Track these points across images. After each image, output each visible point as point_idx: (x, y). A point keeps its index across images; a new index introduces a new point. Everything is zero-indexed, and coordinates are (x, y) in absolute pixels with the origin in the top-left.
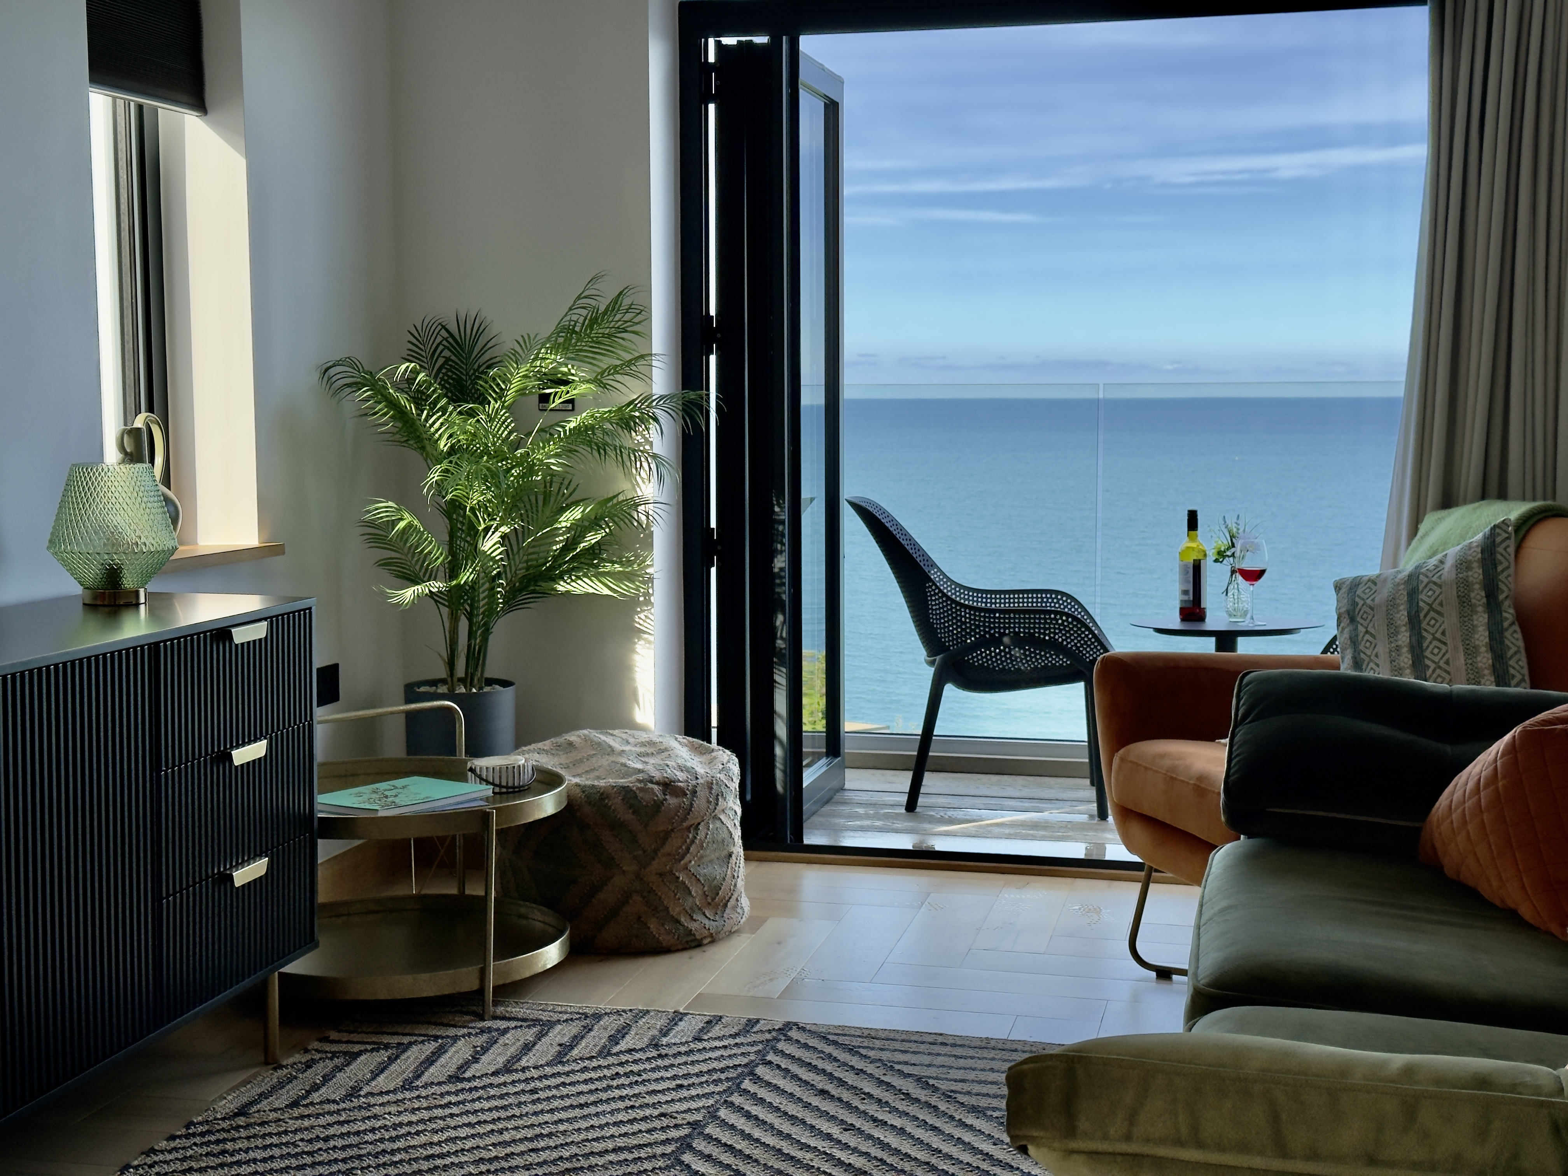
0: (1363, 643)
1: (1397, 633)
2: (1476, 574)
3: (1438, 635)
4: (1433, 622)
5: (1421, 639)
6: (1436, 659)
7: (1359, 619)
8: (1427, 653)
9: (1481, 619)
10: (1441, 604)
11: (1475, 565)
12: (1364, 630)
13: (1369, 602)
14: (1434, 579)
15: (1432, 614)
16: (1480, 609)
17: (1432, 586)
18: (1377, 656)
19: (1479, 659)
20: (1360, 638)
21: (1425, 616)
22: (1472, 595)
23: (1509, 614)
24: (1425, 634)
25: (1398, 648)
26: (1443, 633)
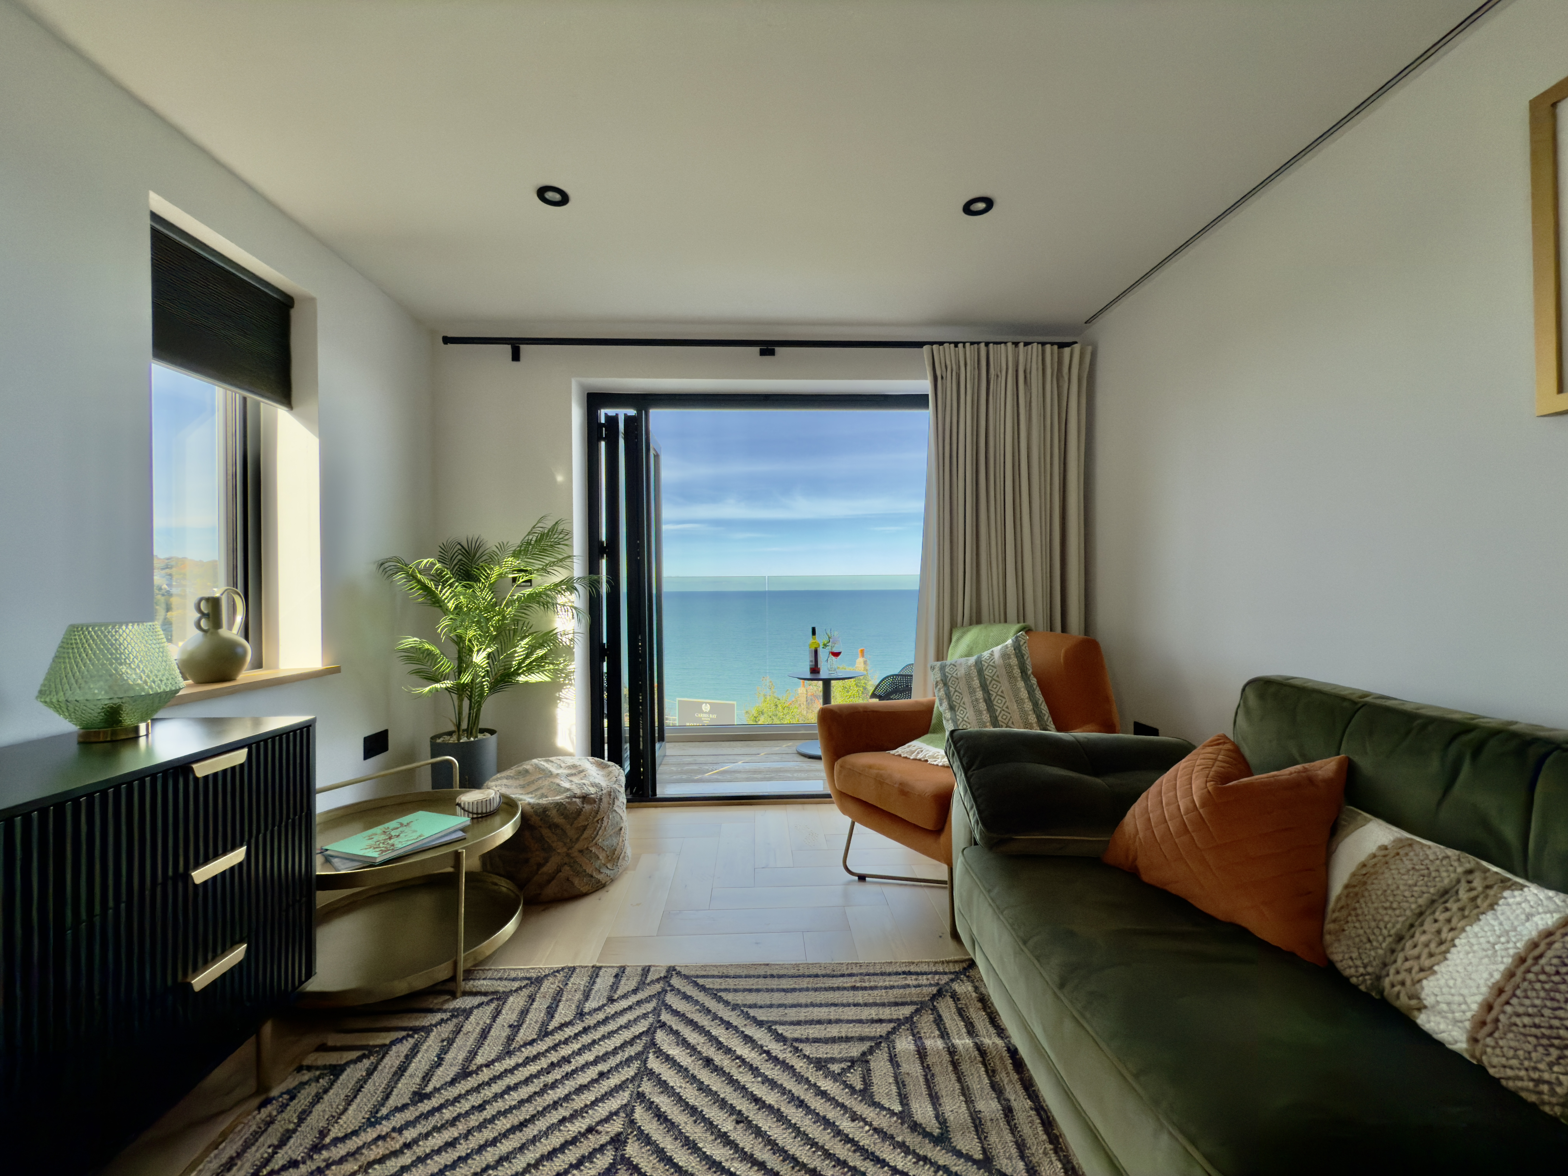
0: (954, 697)
1: (975, 692)
2: (1014, 661)
3: (999, 693)
4: (995, 686)
5: (989, 695)
6: (1001, 706)
7: (950, 684)
8: (995, 703)
9: (1021, 684)
10: (998, 676)
11: (1012, 656)
12: (953, 690)
13: (954, 675)
14: (991, 663)
15: (994, 682)
16: (1019, 679)
17: (990, 667)
18: (964, 704)
19: (1025, 706)
20: (952, 694)
21: (990, 683)
22: (1014, 672)
23: (1034, 681)
24: (991, 692)
25: (977, 700)
26: (1002, 692)
